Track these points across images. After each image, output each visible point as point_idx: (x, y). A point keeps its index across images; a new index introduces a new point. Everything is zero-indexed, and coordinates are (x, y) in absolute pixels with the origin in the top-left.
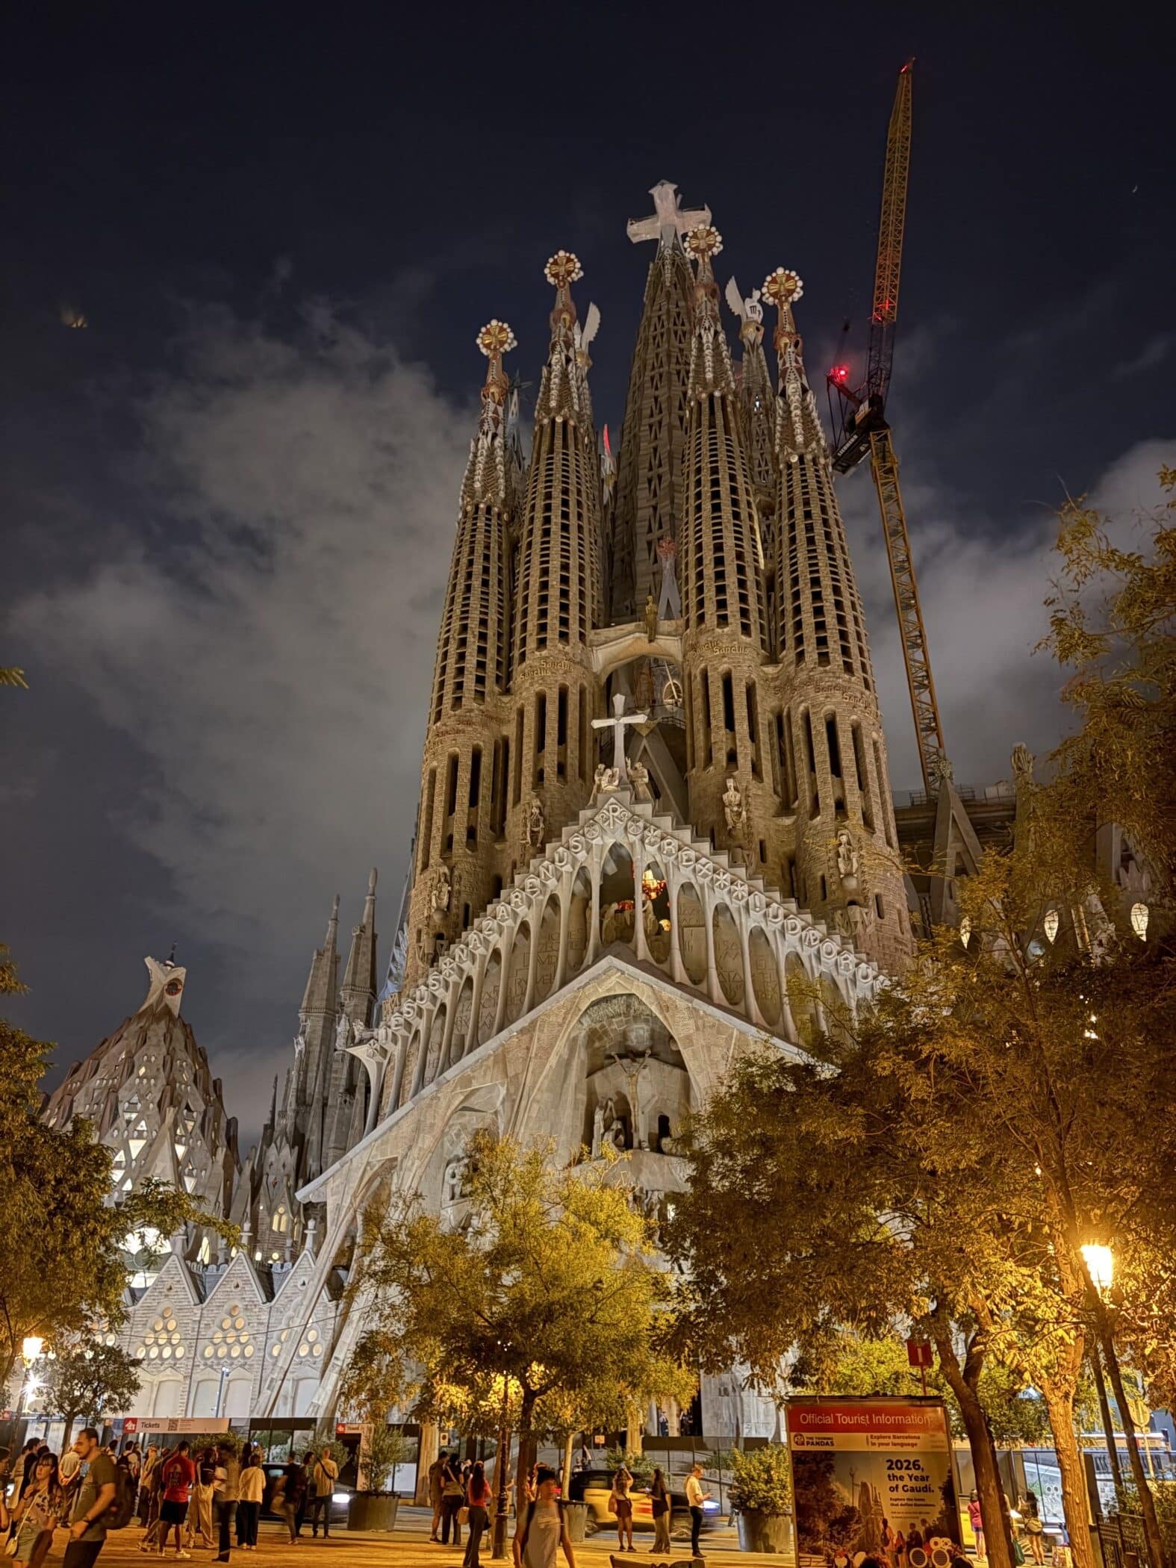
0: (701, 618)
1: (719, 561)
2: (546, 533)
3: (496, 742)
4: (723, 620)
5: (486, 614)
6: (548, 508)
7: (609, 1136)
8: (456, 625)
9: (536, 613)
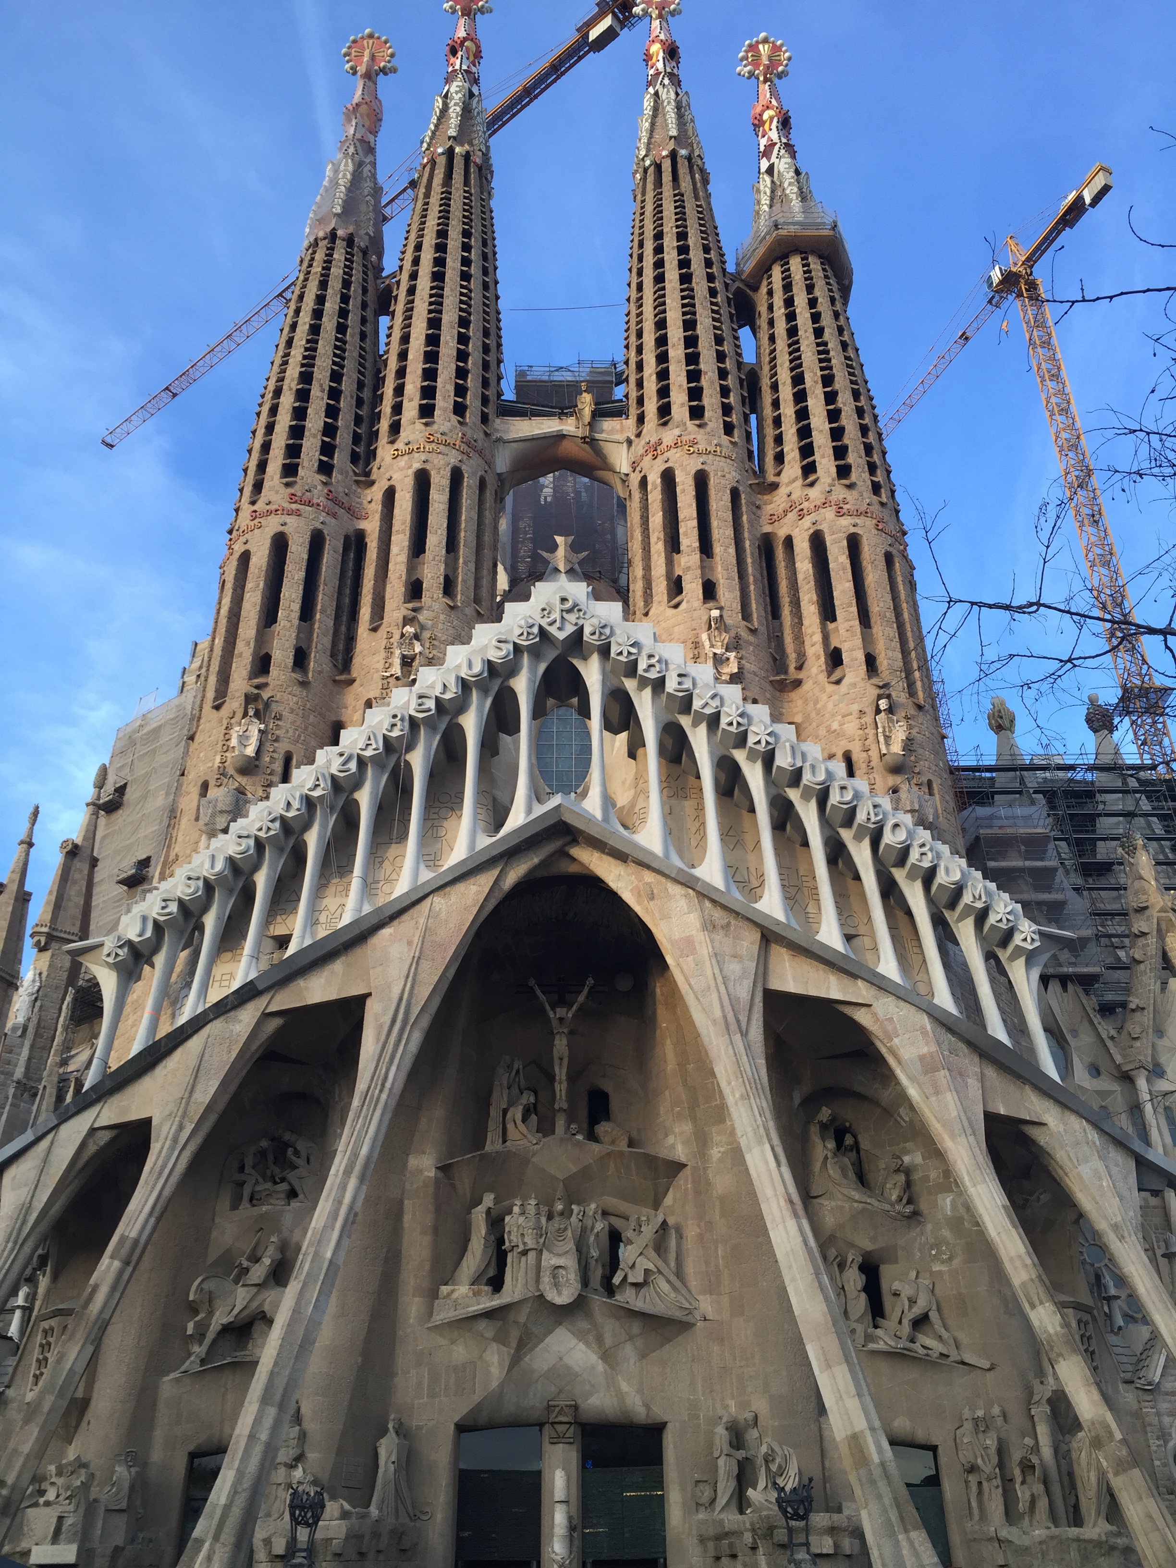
0: (664, 411)
1: (691, 342)
2: (438, 277)
3: (347, 538)
4: (697, 413)
5: (342, 367)
6: (441, 248)
7: (517, 1113)
8: (293, 371)
9: (420, 372)
